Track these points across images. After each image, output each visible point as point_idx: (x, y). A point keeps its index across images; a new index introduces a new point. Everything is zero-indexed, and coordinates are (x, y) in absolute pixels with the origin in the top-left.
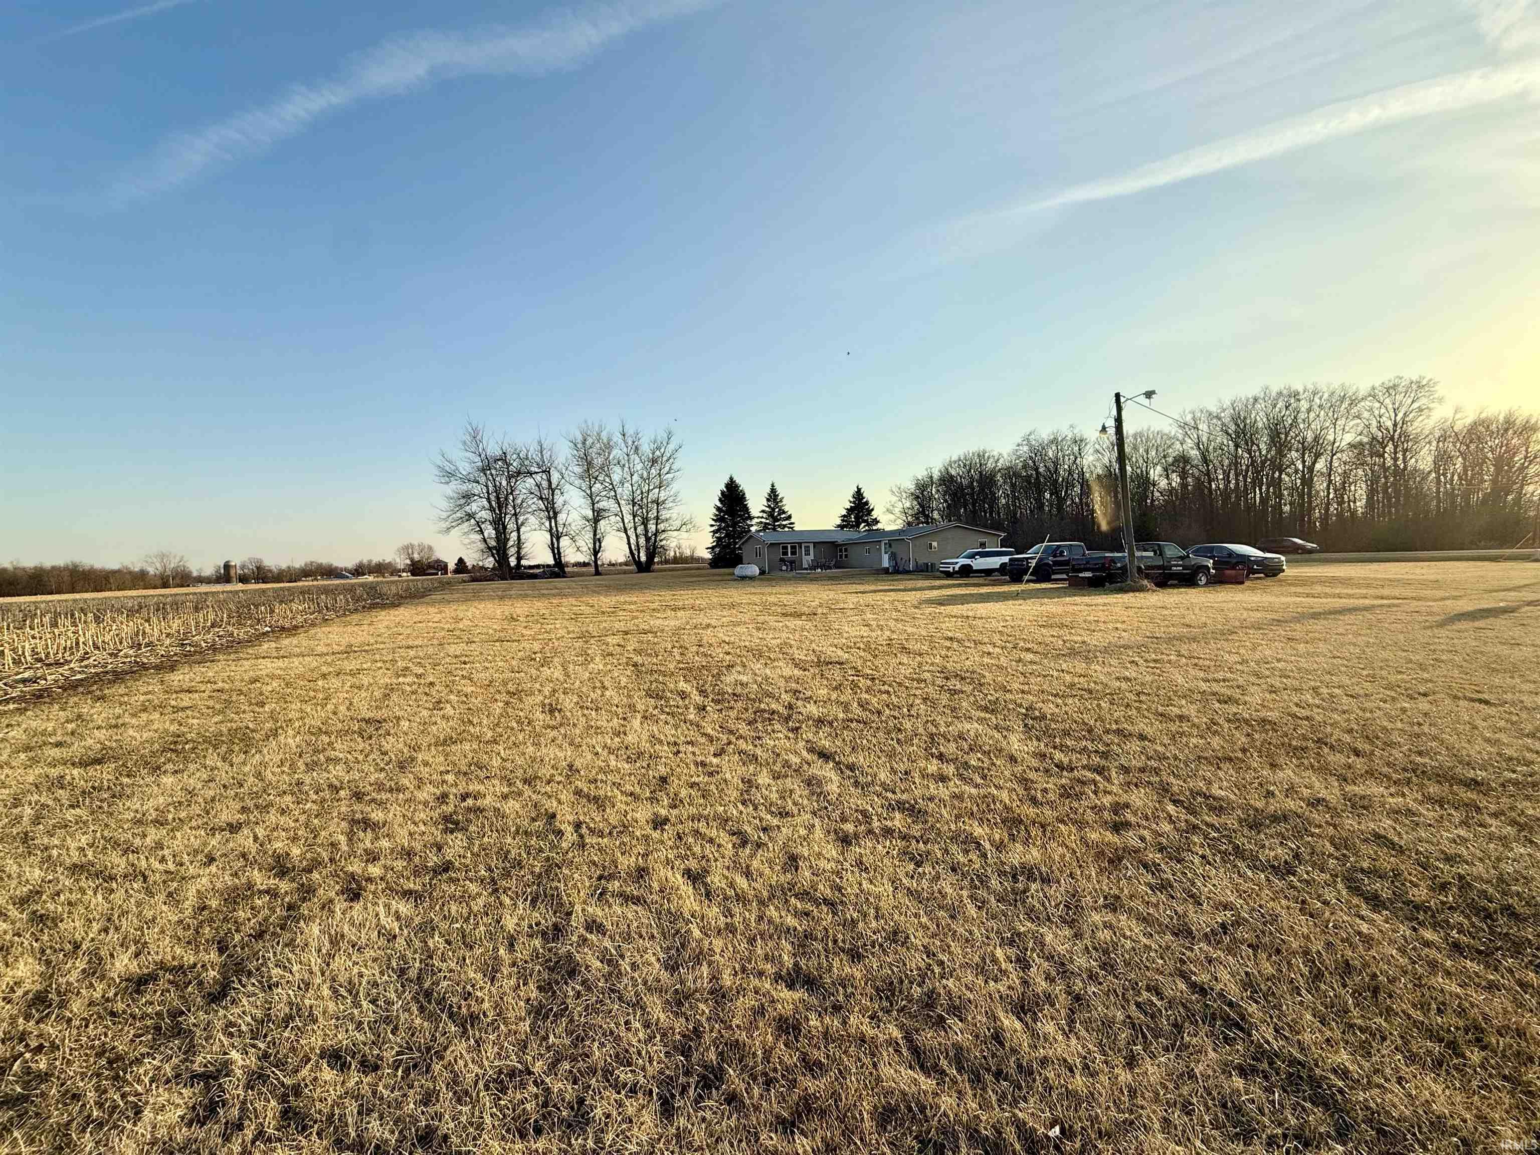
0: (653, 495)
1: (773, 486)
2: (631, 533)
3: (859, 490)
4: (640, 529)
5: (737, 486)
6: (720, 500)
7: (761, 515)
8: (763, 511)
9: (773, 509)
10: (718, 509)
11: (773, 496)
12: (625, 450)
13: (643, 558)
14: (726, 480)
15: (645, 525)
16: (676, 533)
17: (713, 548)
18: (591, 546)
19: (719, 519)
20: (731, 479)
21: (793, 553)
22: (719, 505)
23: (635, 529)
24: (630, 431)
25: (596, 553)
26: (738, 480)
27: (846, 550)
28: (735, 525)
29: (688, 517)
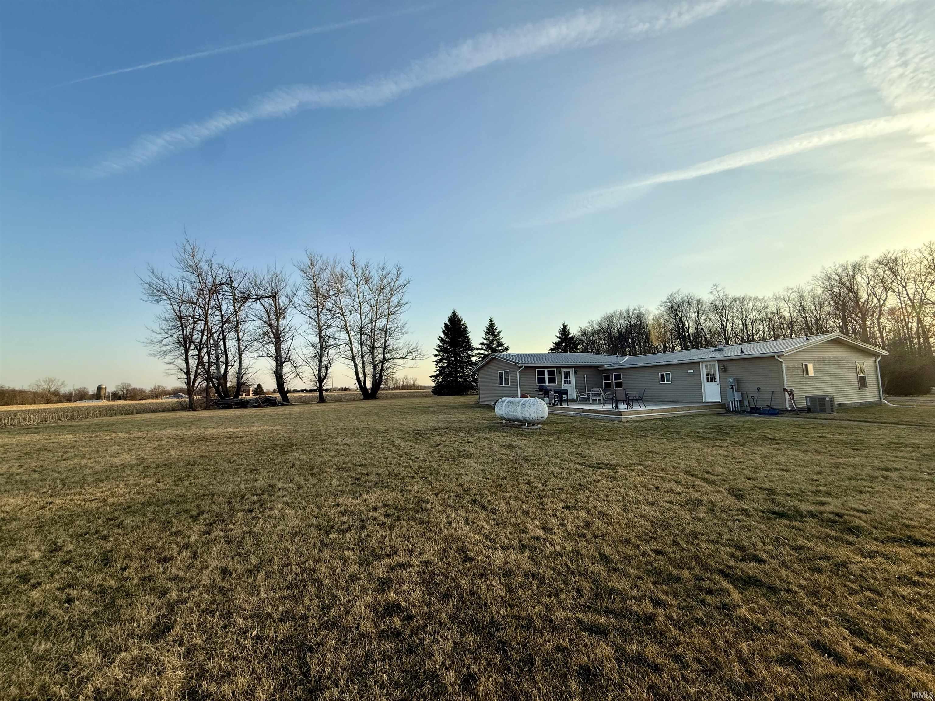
0: (380, 324)
1: (491, 321)
2: (358, 360)
3: (565, 327)
4: (368, 358)
5: (460, 321)
6: (444, 332)
7: (480, 346)
8: (482, 344)
9: (491, 342)
10: (442, 340)
11: (491, 329)
12: (355, 280)
13: (369, 385)
14: (449, 314)
15: (372, 353)
16: (401, 361)
17: (436, 376)
18: (316, 373)
19: (442, 349)
20: (454, 314)
21: (551, 380)
22: (443, 336)
23: (362, 357)
24: (361, 262)
25: (321, 379)
26: (460, 314)
27: (618, 377)
28: (456, 355)
29: (414, 345)
